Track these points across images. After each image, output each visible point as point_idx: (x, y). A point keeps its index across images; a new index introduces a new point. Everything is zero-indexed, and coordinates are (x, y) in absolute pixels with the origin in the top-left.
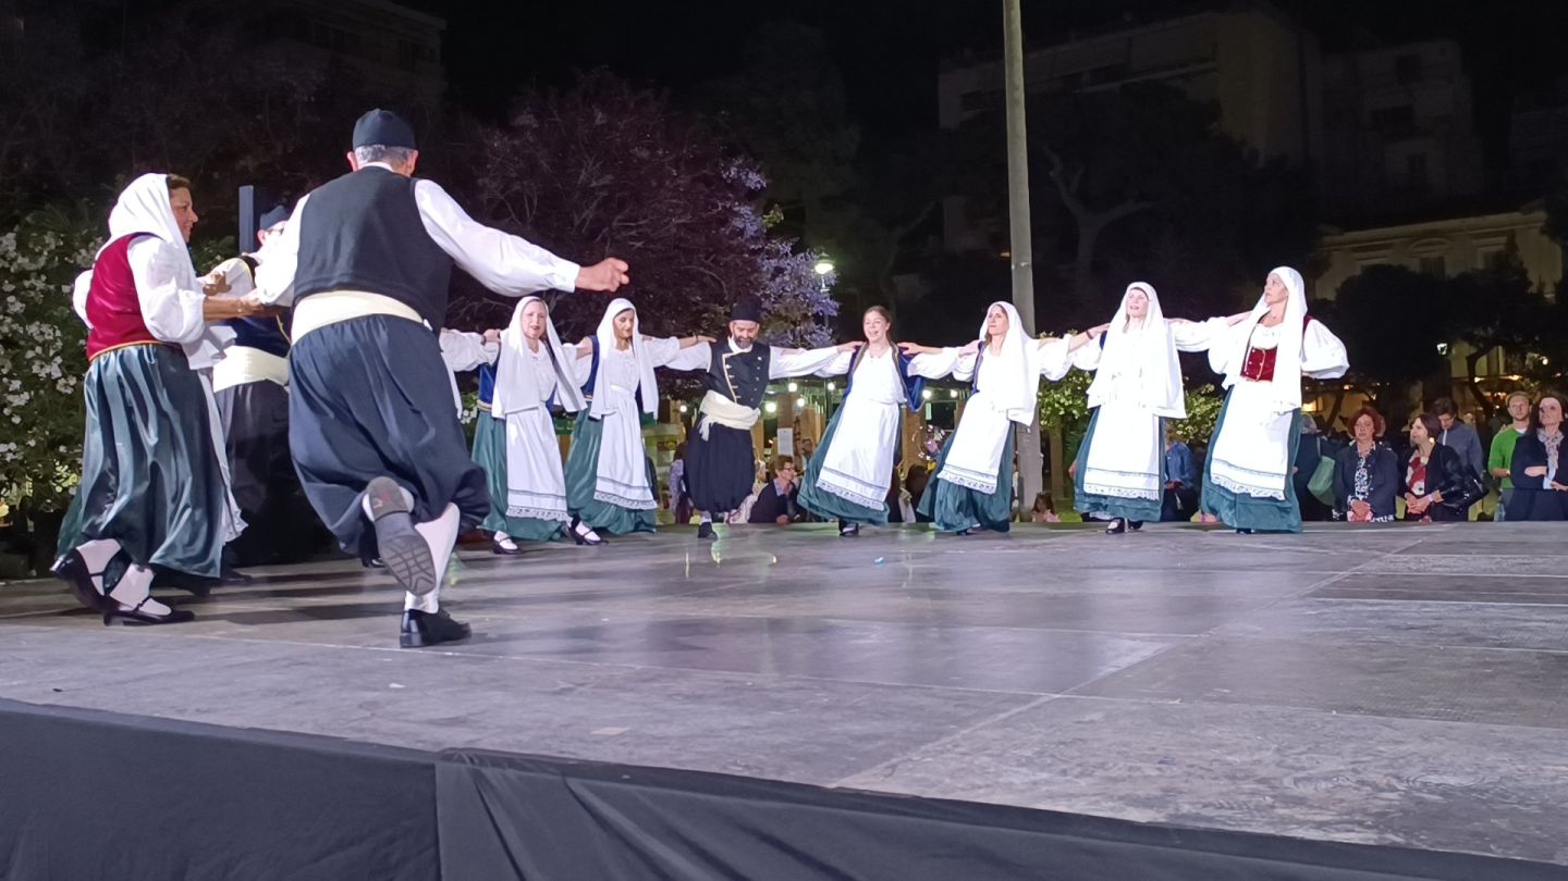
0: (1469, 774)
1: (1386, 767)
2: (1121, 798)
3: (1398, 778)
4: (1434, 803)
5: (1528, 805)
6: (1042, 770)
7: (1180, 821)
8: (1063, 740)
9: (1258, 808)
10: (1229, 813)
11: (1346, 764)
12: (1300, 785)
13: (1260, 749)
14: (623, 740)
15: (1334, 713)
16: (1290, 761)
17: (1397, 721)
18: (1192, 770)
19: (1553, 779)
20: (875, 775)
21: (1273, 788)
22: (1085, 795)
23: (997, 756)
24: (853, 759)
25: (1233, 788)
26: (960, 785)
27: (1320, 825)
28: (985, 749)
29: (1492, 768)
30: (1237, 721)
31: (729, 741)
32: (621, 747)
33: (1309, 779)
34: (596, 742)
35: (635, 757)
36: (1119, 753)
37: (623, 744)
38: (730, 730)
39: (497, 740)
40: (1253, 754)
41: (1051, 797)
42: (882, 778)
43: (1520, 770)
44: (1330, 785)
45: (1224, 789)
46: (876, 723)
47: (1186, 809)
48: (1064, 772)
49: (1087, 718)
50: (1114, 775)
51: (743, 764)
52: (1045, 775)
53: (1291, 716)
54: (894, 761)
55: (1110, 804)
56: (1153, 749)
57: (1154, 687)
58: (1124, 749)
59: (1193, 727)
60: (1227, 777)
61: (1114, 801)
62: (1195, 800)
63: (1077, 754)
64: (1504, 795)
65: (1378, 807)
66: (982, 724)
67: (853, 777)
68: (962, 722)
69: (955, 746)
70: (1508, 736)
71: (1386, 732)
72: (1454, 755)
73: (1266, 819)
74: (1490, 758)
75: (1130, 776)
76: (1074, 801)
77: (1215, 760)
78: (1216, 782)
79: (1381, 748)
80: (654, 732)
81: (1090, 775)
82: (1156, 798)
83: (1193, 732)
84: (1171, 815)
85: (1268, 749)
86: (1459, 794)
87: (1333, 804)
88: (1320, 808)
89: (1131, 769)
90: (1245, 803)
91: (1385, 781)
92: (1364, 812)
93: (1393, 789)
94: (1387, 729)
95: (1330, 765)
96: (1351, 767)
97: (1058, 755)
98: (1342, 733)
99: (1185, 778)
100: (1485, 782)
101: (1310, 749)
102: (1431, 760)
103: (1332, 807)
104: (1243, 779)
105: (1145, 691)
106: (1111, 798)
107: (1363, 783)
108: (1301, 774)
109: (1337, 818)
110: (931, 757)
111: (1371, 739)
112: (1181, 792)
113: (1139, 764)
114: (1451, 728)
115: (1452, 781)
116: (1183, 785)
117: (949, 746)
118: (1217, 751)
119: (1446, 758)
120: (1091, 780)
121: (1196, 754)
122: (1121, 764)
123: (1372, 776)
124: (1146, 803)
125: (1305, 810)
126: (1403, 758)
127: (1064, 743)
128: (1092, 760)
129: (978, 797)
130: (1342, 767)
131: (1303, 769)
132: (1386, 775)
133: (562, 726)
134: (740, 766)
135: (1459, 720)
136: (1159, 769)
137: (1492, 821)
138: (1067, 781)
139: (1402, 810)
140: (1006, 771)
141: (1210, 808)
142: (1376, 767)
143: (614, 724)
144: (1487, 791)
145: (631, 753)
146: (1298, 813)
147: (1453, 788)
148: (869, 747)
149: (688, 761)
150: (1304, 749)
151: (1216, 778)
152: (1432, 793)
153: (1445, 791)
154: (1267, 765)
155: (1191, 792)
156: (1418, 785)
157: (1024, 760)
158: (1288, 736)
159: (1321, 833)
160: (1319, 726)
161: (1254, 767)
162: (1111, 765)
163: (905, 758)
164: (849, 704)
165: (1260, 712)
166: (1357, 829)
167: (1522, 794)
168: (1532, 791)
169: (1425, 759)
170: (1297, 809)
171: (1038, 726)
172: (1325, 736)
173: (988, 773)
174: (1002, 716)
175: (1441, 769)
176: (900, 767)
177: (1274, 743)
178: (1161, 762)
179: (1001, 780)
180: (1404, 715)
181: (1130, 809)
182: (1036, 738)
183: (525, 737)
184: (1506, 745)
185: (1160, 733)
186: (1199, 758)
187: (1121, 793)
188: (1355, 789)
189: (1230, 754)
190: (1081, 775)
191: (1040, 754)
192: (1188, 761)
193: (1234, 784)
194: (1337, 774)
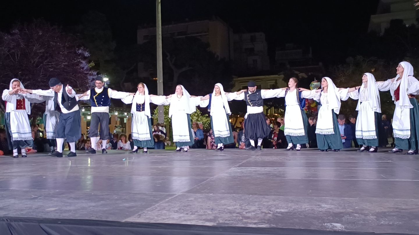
0: (286, 209)
1: (267, 208)
2: (204, 220)
3: (270, 211)
4: (280, 216)
5: (301, 216)
6: (181, 213)
7: (220, 225)
8: (185, 205)
9: (239, 220)
10: (232, 222)
11: (257, 208)
12: (248, 214)
13: (235, 205)
14: (56, 212)
15: (251, 195)
16: (243, 208)
17: (266, 197)
18: (220, 211)
19: (305, 209)
20: (135, 217)
21: (241, 215)
22: (194, 220)
23: (168, 210)
24: (127, 213)
25: (231, 215)
26: (160, 219)
27: (255, 224)
28: (164, 209)
29: (291, 207)
30: (228, 198)
31: (89, 210)
32: (56, 214)
33: (249, 212)
34: (48, 213)
35: (61, 216)
36: (200, 208)
37: (57, 213)
38: (89, 207)
39: (15, 214)
40: (234, 207)
41: (185, 220)
42: (137, 218)
43: (297, 207)
44: (255, 213)
45: (229, 216)
46: (132, 203)
47: (221, 221)
48: (187, 214)
49: (190, 199)
50: (200, 214)
51: (95, 216)
52: (182, 215)
53: (241, 197)
54: (140, 213)
55: (202, 222)
56: (209, 207)
57: (205, 191)
58: (201, 207)
59: (217, 200)
60: (229, 213)
61: (202, 221)
62: (223, 219)
63: (189, 209)
64: (295, 213)
65: (267, 218)
66: (163, 202)
67: (129, 218)
68: (157, 202)
69: (156, 208)
70: (292, 199)
71: (264, 200)
72: (281, 204)
73: (241, 223)
74: (290, 205)
75: (205, 214)
76: (192, 221)
77: (225, 209)
78: (227, 214)
79: (264, 203)
80: (66, 209)
81: (194, 214)
82: (212, 219)
83: (218, 202)
84: (218, 223)
85: (237, 205)
86: (285, 214)
87: (257, 218)
88: (254, 219)
89: (204, 212)
90: (235, 219)
91: (267, 212)
92: (264, 219)
93: (270, 214)
94: (264, 199)
95: (253, 208)
96: (259, 208)
97: (185, 210)
98: (254, 200)
99: (219, 214)
100: (290, 210)
101: (247, 205)
102: (276, 206)
103: (257, 219)
104: (233, 213)
105: (203, 192)
106: (201, 220)
107: (262, 212)
108: (247, 211)
109: (258, 221)
110: (150, 211)
111: (261, 201)
112: (218, 217)
113: (206, 211)
114: (279, 198)
115: (283, 211)
116: (219, 216)
117: (154, 209)
118: (225, 206)
119: (280, 205)
120: (194, 215)
121: (220, 207)
122: (202, 211)
123: (264, 210)
124: (210, 221)
125: (250, 220)
126: (270, 206)
127: (185, 206)
128: (194, 210)
129: (166, 222)
130: (256, 209)
131: (247, 210)
132: (268, 210)
133: (35, 208)
134: (94, 217)
135: (280, 196)
136: (212, 212)
137: (295, 220)
138: (188, 216)
139: (273, 219)
140: (171, 214)
141: (227, 221)
142: (265, 208)
143: (53, 207)
144: (291, 213)
145: (59, 215)
146: (249, 221)
147: (283, 212)
148: (132, 210)
149: (78, 216)
150: (246, 205)
151: (226, 213)
152: (279, 214)
153: (282, 213)
154: (238, 209)
155: (221, 217)
156: (275, 212)
157: (176, 211)
158: (241, 201)
159: (256, 225)
160: (248, 199)
161: (235, 210)
162: (199, 211)
163: (142, 212)
164: (123, 198)
165: (233, 196)
166: (264, 224)
167: (299, 213)
168: (301, 212)
169: (275, 206)
170: (248, 220)
171: (177, 202)
172: (250, 201)
173: (167, 215)
174: (167, 200)
175: (280, 208)
176: (142, 215)
177: (239, 203)
178: (212, 210)
179: (171, 217)
180: (267, 195)
181: (207, 222)
182: (178, 205)
183: (24, 212)
184: (292, 201)
185: (210, 202)
186: (221, 208)
187: (203, 219)
188: (261, 214)
189: (228, 207)
190: (192, 214)
191: (180, 209)
192: (219, 209)
193: (232, 214)
194: (256, 210)
